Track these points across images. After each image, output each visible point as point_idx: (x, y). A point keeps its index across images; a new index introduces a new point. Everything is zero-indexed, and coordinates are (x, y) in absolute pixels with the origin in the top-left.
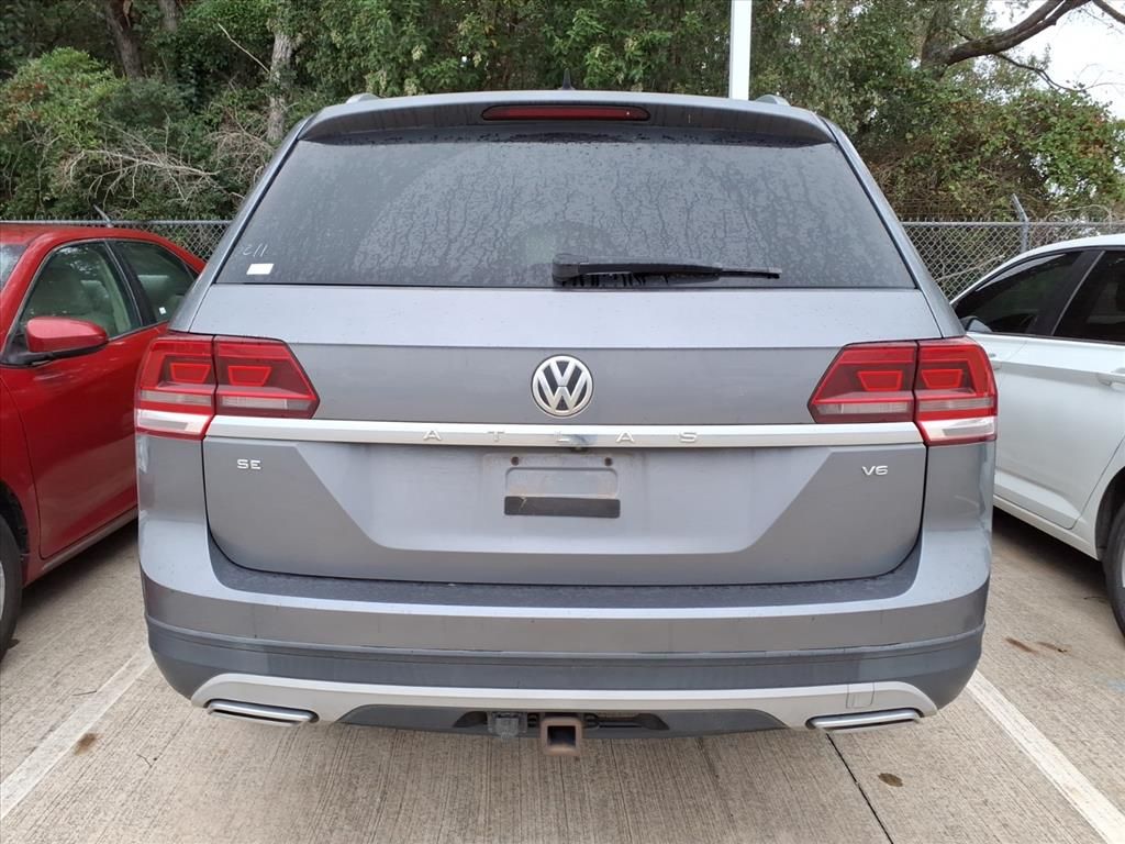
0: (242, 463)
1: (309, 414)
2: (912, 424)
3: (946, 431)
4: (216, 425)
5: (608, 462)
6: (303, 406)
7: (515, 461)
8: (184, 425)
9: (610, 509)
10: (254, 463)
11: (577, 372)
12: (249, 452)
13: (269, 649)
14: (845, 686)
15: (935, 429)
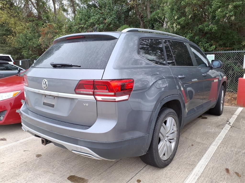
2: (93, 96)
3: (102, 99)
5: (54, 98)
7: (45, 96)
9: (53, 106)
11: (46, 82)
14: (76, 145)
15: (99, 98)
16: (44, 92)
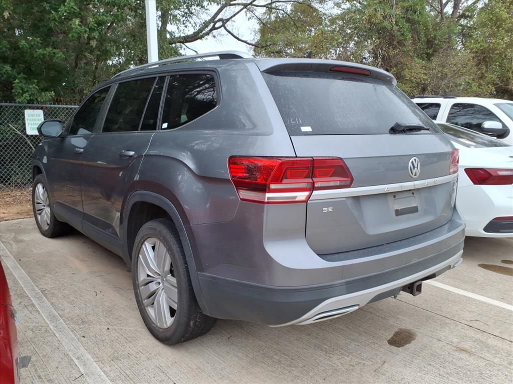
0: (325, 210)
1: (348, 186)
4: (314, 195)
5: (413, 194)
6: (348, 183)
7: (395, 197)
8: (295, 197)
9: (414, 210)
10: (330, 209)
12: (327, 205)
13: (347, 283)
16: (414, 185)
